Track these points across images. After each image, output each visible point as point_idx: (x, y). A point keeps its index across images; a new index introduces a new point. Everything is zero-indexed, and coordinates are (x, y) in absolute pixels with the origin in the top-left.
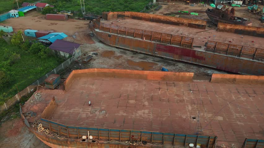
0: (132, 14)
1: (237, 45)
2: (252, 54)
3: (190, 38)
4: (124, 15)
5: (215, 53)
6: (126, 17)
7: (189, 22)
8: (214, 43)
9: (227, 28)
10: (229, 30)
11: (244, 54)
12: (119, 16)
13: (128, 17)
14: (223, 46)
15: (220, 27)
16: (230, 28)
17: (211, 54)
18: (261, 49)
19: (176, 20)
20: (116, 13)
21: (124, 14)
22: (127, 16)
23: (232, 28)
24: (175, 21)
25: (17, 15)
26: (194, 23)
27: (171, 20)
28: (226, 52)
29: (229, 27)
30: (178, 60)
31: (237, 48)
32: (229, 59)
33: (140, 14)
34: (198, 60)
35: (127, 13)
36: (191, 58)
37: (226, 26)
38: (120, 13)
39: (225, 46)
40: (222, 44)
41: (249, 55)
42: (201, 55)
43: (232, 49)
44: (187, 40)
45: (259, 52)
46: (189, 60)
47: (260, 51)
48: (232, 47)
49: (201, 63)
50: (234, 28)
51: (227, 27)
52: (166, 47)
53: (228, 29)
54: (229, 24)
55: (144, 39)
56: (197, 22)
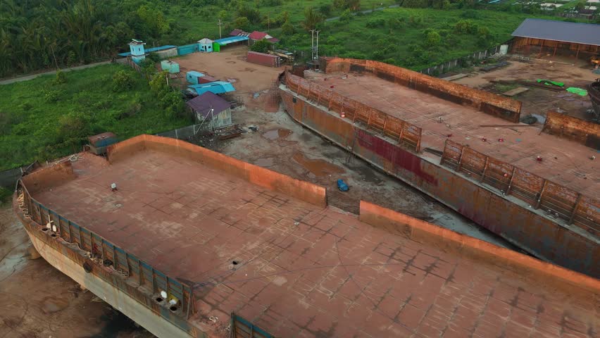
0: (379, 67)
1: (503, 163)
2: (535, 192)
3: (414, 128)
4: (364, 67)
5: (457, 174)
6: (367, 73)
7: (484, 101)
8: (458, 147)
9: (567, 127)
10: (573, 134)
11: (518, 190)
12: (354, 69)
13: (371, 71)
14: (475, 158)
15: (551, 123)
16: (576, 128)
17: (448, 172)
18: (555, 184)
19: (457, 92)
20: (348, 61)
21: (363, 65)
22: (367, 71)
23: (579, 131)
24: (455, 93)
25: (209, 47)
26: (493, 103)
27: (447, 90)
28: (480, 173)
29: (573, 127)
30: (392, 173)
31: (504, 170)
32: (483, 194)
33: (392, 69)
34: (425, 183)
35: (369, 64)
36: (412, 174)
37: (567, 123)
38: (356, 62)
39: (478, 159)
40: (474, 154)
41: (529, 195)
42: (430, 172)
43: (494, 170)
44: (411, 131)
45: (551, 191)
46: (410, 180)
47: (552, 187)
48: (493, 165)
49: (430, 192)
50: (586, 130)
51: (569, 126)
52: (374, 140)
53: (571, 131)
54: (573, 120)
55: (343, 116)
56: (501, 103)
